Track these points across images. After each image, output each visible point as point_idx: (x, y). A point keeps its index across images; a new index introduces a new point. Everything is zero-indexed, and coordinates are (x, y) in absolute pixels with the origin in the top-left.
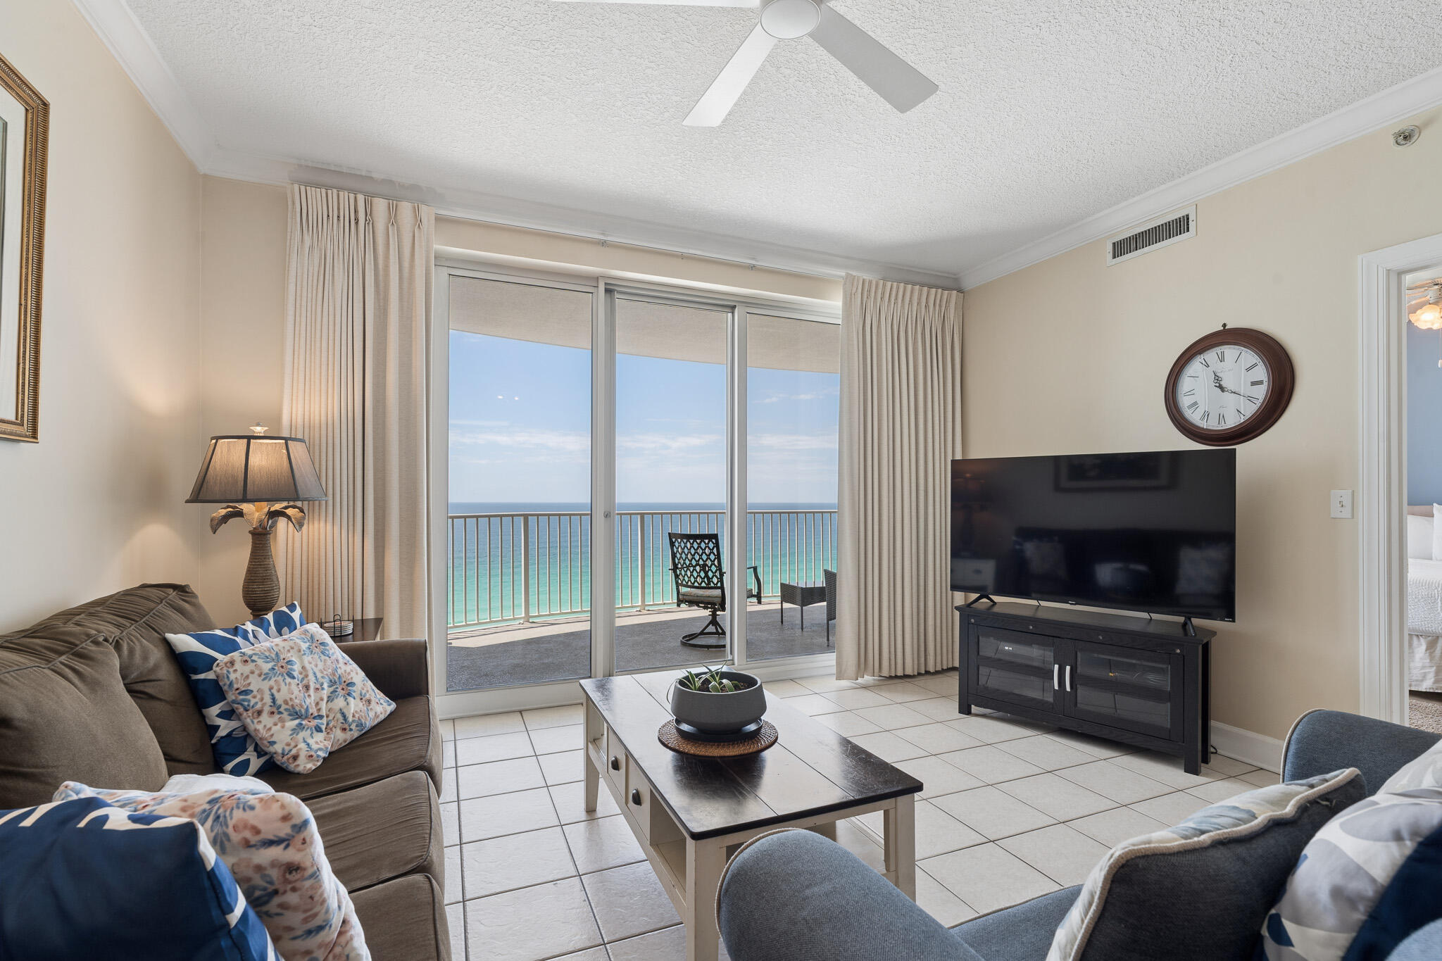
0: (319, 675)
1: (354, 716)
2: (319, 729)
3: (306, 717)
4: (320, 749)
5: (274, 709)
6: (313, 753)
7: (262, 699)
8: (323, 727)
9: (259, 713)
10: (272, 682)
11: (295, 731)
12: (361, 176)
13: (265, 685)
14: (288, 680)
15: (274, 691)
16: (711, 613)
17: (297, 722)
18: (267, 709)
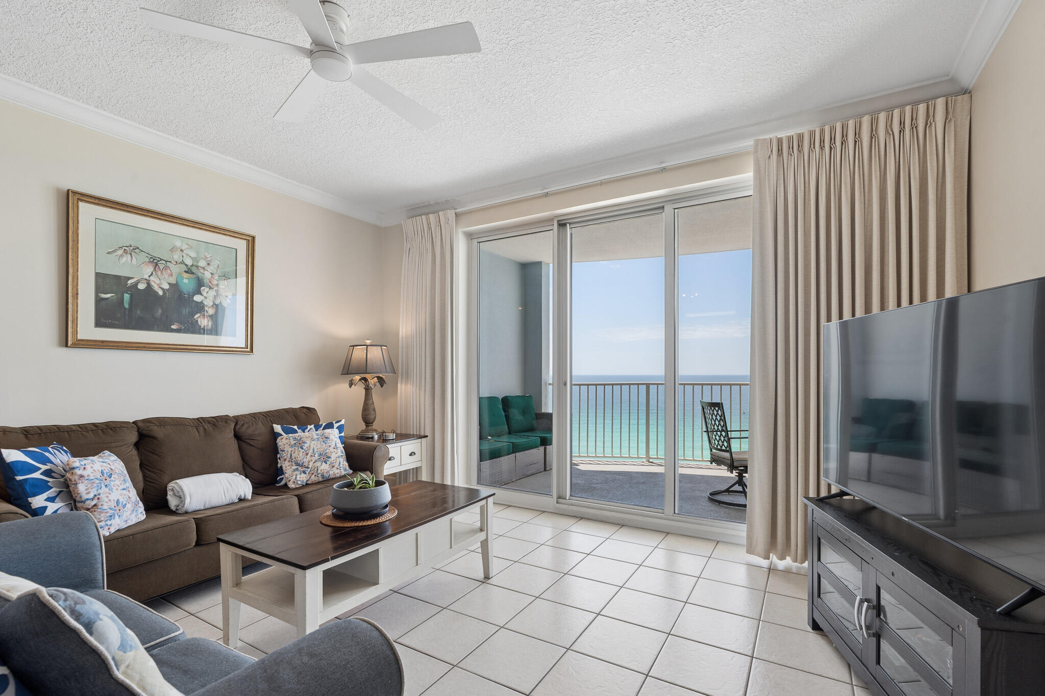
0: (315, 450)
1: (321, 471)
2: (304, 472)
3: (302, 466)
4: (300, 481)
5: (290, 460)
6: (296, 481)
7: (287, 455)
8: (307, 473)
9: (285, 460)
10: (293, 449)
11: (294, 470)
12: (426, 205)
13: (290, 450)
14: (300, 449)
15: (292, 453)
16: (737, 474)
17: (297, 467)
18: (288, 459)
